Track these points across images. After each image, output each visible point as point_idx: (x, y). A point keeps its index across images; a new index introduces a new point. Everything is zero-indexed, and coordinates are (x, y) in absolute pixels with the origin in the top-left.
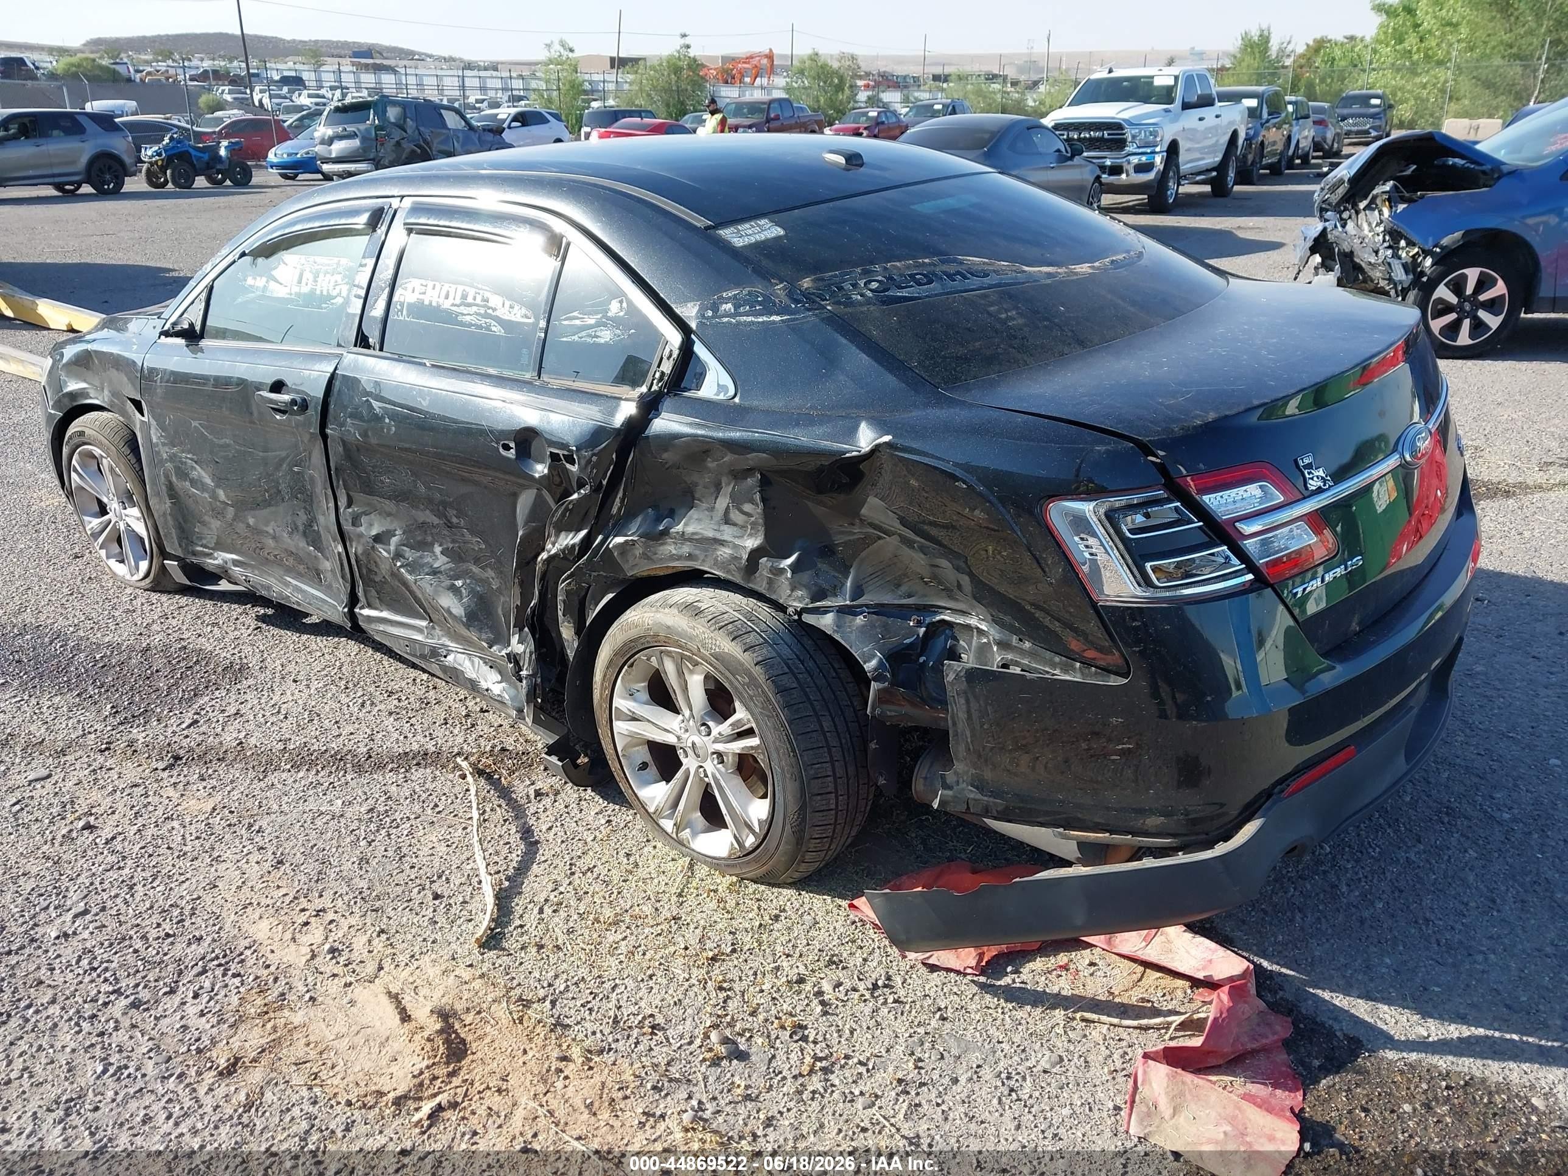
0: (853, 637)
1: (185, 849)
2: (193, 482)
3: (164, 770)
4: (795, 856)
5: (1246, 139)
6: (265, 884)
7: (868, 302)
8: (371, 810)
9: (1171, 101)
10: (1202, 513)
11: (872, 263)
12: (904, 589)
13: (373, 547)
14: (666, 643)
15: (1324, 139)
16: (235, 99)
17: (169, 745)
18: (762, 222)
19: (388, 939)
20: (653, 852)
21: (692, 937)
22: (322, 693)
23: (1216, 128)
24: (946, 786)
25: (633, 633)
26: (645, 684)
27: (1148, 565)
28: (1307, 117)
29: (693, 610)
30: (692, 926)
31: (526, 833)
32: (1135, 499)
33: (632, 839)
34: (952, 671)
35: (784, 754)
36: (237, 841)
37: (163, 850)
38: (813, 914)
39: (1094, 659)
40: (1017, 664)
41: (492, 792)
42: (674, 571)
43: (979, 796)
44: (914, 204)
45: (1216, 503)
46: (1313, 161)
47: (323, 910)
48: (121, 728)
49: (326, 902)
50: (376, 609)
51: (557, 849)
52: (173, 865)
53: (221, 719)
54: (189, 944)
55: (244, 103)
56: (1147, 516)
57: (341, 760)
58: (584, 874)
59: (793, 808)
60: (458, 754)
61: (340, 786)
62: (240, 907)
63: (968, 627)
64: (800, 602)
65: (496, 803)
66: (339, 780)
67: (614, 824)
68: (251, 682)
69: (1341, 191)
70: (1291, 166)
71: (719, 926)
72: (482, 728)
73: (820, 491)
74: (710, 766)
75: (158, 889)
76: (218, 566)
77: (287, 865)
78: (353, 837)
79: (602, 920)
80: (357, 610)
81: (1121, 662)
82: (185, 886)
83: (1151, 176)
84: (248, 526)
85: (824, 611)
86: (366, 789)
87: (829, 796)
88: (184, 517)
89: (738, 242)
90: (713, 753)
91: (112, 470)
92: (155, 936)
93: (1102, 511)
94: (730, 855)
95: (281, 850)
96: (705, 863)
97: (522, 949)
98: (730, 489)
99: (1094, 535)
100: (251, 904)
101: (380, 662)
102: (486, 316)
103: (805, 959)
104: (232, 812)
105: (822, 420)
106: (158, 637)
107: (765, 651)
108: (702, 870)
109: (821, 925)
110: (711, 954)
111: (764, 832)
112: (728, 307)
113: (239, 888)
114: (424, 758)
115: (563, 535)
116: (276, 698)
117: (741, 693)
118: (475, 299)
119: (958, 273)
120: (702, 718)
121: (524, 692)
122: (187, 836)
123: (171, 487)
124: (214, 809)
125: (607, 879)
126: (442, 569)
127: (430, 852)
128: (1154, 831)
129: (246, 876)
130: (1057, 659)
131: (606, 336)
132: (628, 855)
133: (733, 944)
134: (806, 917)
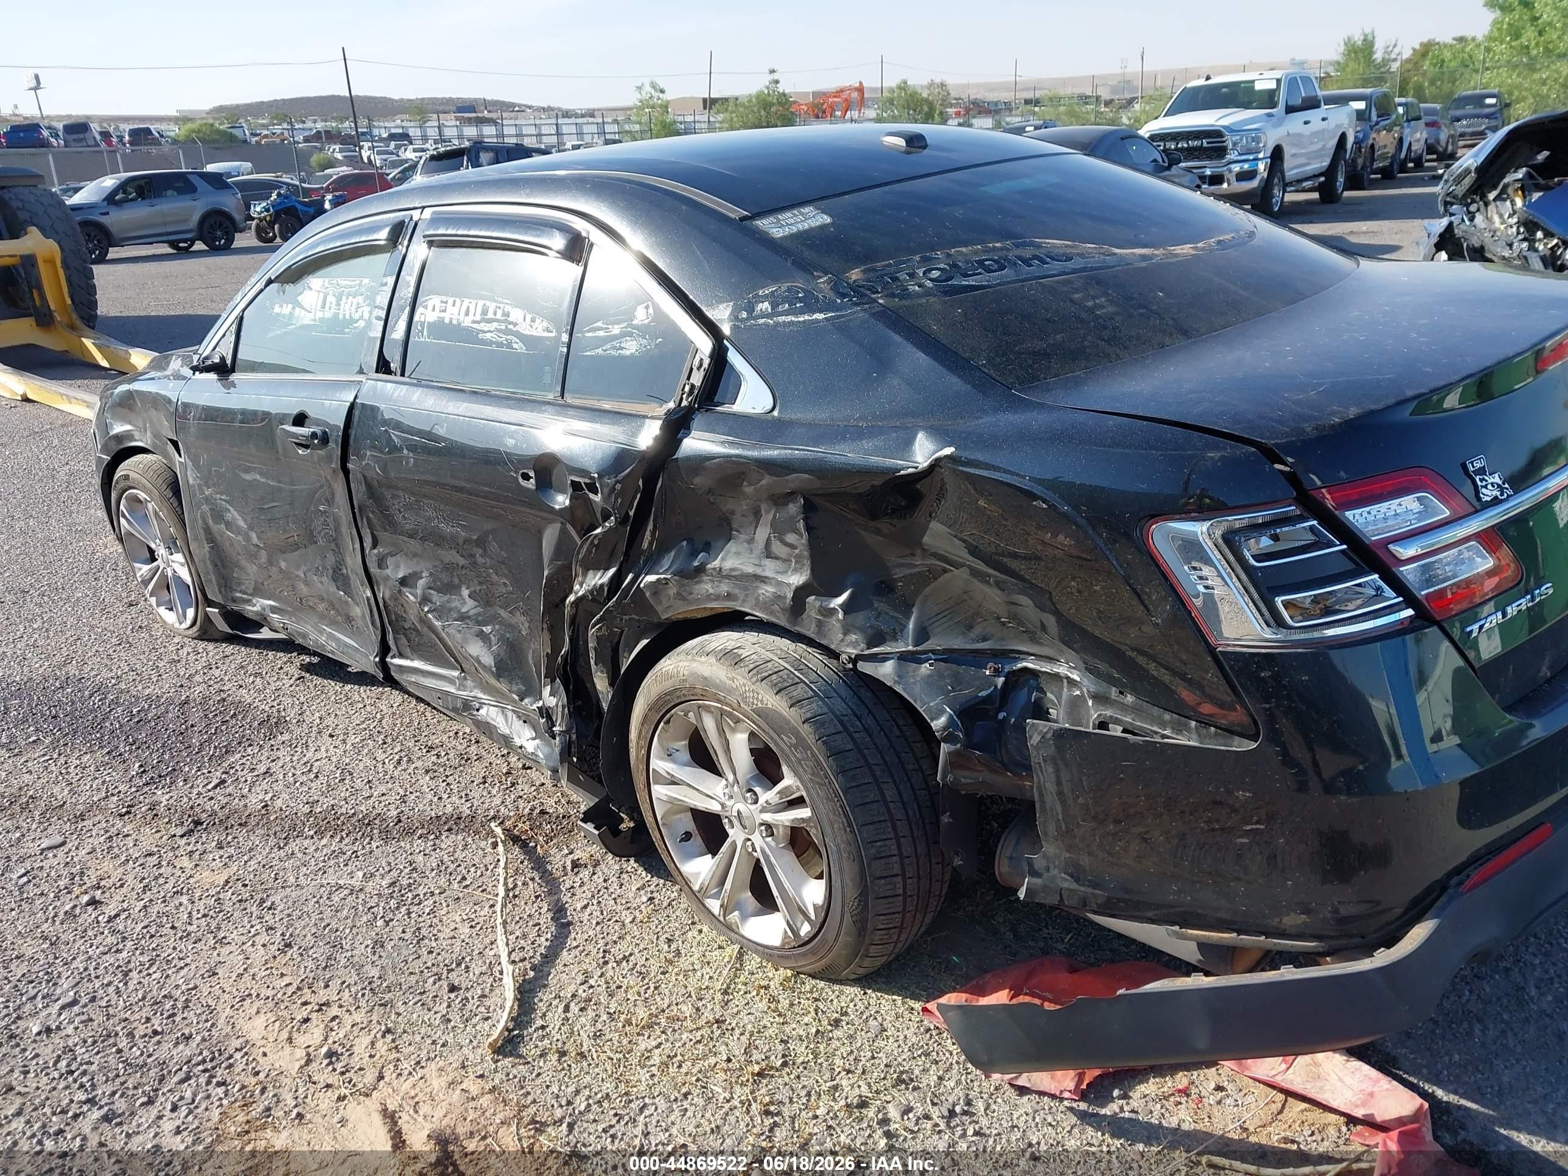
0: (917, 689)
1: (190, 928)
2: (228, 525)
3: (182, 836)
4: (859, 948)
5: (1355, 143)
6: (268, 972)
7: (928, 293)
8: (393, 884)
9: (1273, 105)
10: (1345, 533)
11: (933, 250)
12: (977, 631)
13: (400, 591)
14: (704, 696)
15: (1438, 141)
16: (345, 157)
17: (192, 808)
18: (807, 210)
19: (393, 1041)
20: (699, 938)
21: (736, 1045)
22: (357, 749)
23: (1322, 132)
24: (1034, 873)
25: (667, 685)
26: (685, 743)
27: (1279, 600)
28: (1418, 118)
29: (732, 658)
30: (737, 1032)
31: (559, 911)
32: (1260, 516)
33: (676, 920)
34: (1037, 731)
35: (839, 829)
36: (246, 919)
37: (167, 930)
38: (880, 1019)
39: (1212, 715)
40: (1117, 722)
41: (526, 863)
42: (713, 613)
43: (1074, 886)
44: (983, 185)
45: (1362, 520)
46: (1427, 164)
47: (327, 1004)
48: (146, 789)
49: (331, 994)
50: (407, 658)
51: (591, 933)
52: (175, 948)
53: (249, 779)
54: (177, 1044)
55: (354, 160)
56: (1275, 538)
57: (369, 824)
58: (618, 963)
59: (852, 893)
60: (494, 818)
61: (364, 855)
62: (237, 1000)
63: (1057, 677)
64: (854, 647)
65: (529, 875)
66: (364, 848)
67: (656, 901)
68: (286, 737)
69: (1468, 182)
70: (1403, 169)
71: (770, 1032)
72: (523, 788)
73: (874, 516)
74: (757, 839)
75: (154, 976)
76: (257, 613)
77: (295, 948)
78: (370, 916)
79: (634, 1022)
80: (388, 660)
81: (1246, 720)
82: (183, 973)
83: (1254, 184)
84: (281, 570)
85: (882, 658)
86: (391, 859)
87: (894, 879)
88: (222, 562)
89: (777, 233)
90: (762, 824)
91: (156, 514)
92: (142, 1033)
93: (1218, 533)
94: (783, 944)
95: (291, 930)
96: (756, 952)
97: (541, 1056)
98: (771, 517)
99: (1208, 562)
100: (250, 995)
101: (423, 713)
102: (507, 332)
103: (868, 1076)
104: (245, 886)
105: (872, 432)
106: (198, 689)
107: (815, 707)
108: (753, 961)
109: (889, 1033)
110: (757, 1068)
111: (821, 920)
112: (765, 306)
113: (240, 976)
114: (456, 823)
115: (591, 573)
116: (309, 755)
117: (788, 756)
118: (495, 314)
119: (1036, 257)
120: (748, 782)
121: (557, 750)
122: (194, 913)
123: (207, 530)
124: (227, 882)
125: (644, 970)
126: (471, 613)
127: (452, 934)
128: (1293, 931)
129: (249, 962)
130: (1167, 716)
131: (631, 347)
132: (669, 941)
133: (784, 1056)
134: (872, 1023)
